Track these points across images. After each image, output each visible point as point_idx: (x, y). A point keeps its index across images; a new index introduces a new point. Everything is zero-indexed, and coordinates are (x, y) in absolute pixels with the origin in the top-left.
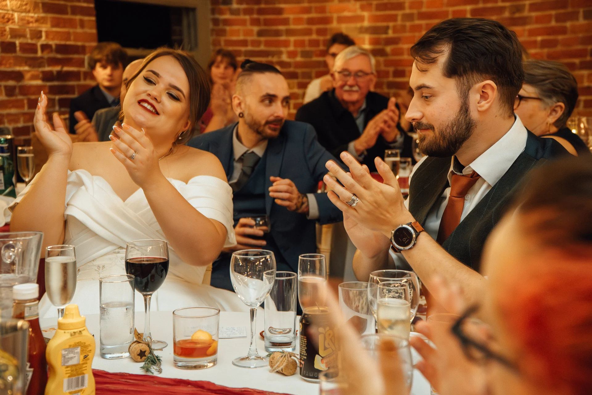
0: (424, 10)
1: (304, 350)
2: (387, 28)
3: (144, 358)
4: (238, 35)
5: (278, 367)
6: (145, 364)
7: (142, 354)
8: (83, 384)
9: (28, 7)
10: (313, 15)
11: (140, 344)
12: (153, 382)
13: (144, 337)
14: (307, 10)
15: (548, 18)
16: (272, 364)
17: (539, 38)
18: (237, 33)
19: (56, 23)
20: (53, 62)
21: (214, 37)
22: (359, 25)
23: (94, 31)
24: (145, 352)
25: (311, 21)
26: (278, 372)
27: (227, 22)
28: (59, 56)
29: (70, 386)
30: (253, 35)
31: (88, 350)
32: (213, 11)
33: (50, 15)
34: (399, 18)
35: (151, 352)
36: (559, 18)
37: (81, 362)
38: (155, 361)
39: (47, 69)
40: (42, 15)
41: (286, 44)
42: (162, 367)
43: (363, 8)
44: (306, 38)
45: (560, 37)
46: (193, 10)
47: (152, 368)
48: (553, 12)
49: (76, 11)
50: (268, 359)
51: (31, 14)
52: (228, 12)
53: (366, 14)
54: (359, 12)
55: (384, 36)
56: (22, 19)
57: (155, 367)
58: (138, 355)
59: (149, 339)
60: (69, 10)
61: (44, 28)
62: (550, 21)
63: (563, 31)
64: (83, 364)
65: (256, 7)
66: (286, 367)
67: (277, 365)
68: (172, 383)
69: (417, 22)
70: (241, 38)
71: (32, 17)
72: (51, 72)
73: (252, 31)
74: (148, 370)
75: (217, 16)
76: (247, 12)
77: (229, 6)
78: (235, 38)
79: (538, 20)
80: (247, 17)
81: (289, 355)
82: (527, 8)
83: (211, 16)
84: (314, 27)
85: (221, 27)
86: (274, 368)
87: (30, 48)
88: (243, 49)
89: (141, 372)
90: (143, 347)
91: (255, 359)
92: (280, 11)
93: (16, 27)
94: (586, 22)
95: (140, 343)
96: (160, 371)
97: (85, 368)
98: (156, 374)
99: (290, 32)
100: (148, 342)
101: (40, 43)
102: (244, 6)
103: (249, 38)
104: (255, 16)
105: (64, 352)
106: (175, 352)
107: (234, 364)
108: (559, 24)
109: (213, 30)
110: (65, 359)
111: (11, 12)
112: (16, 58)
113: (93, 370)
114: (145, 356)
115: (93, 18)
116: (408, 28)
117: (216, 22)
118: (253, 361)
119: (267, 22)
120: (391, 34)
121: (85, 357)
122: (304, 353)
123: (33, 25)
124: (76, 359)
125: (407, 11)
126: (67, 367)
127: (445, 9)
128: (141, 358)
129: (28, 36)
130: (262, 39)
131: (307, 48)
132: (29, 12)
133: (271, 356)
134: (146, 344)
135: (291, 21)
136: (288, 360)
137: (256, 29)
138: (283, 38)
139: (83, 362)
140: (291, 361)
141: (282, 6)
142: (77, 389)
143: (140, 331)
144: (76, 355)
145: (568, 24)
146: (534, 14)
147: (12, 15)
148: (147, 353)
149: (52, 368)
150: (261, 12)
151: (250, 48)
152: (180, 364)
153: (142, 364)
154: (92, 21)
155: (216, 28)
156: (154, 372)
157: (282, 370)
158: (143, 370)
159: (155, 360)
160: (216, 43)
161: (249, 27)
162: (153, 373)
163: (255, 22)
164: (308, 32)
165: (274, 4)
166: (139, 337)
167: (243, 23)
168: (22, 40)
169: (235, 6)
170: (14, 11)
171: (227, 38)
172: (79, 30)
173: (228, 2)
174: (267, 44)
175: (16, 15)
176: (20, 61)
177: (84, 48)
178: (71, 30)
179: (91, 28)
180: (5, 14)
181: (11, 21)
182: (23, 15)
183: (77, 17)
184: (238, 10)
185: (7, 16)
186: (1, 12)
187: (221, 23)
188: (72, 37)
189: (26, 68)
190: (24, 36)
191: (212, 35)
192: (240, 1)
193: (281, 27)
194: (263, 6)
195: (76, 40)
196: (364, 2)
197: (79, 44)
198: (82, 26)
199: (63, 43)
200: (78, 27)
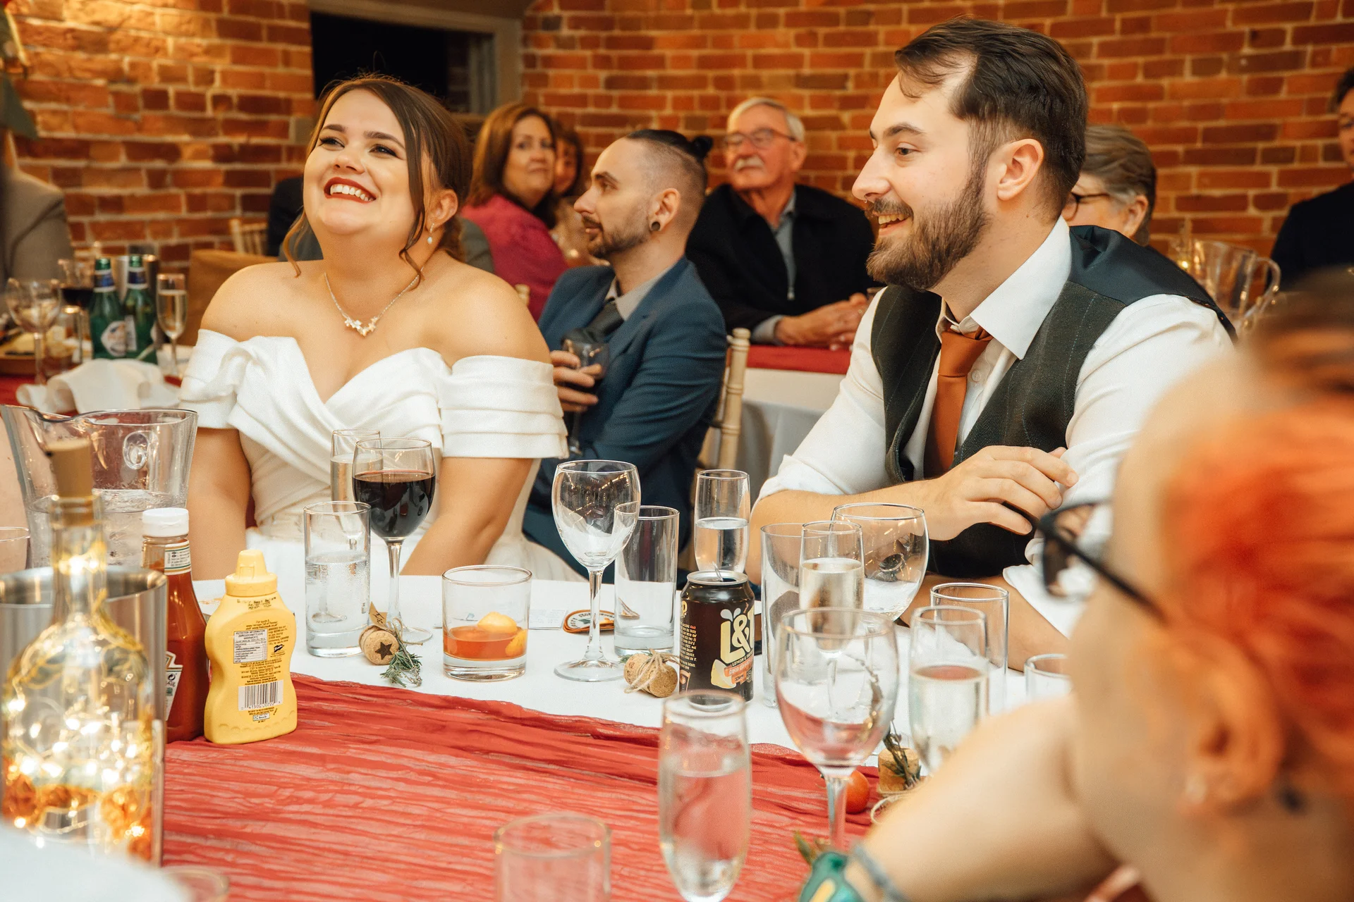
1: (692, 651)
2: (845, 77)
3: (388, 657)
4: (572, 86)
5: (641, 681)
6: (391, 668)
7: (384, 650)
8: (273, 699)
9: (192, 27)
10: (708, 51)
11: (381, 633)
12: (405, 700)
13: (388, 620)
14: (698, 43)
15: (1131, 71)
16: (629, 676)
17: (1116, 106)
18: (569, 81)
19: (240, 57)
20: (232, 127)
21: (526, 89)
22: (791, 72)
23: (308, 72)
24: (390, 646)
25: (704, 63)
26: (641, 691)
27: (549, 62)
28: (243, 116)
29: (249, 698)
30: (597, 87)
31: (282, 636)
32: (526, 41)
33: (230, 42)
35: (400, 648)
36: (1150, 71)
37: (269, 659)
38: (409, 663)
39: (223, 139)
40: (216, 41)
41: (659, 103)
42: (421, 675)
43: (800, 40)
44: (696, 93)
45: (1151, 105)
46: (489, 37)
47: (402, 675)
48: (1140, 60)
49: (277, 34)
50: (622, 666)
51: (197, 40)
52: (552, 43)
53: (806, 52)
54: (795, 50)
55: (839, 93)
56: (179, 49)
57: (409, 675)
58: (378, 652)
59: (397, 624)
60: (264, 33)
61: (220, 65)
62: (1134, 76)
63: (1157, 94)
64: (275, 661)
65: (604, 34)
66: (656, 681)
67: (638, 679)
68: (444, 704)
70: (576, 90)
71: (199, 46)
72: (228, 147)
73: (596, 78)
74: (394, 680)
75: (533, 50)
76: (587, 43)
77: (555, 33)
78: (563, 91)
79: (1115, 73)
80: (588, 53)
81: (661, 660)
82: (1095, 50)
83: (521, 51)
84: (711, 74)
85: (539, 69)
86: (633, 684)
87: (192, 102)
88: (578, 111)
89: (383, 682)
90: (387, 638)
91: (598, 666)
92: (648, 43)
93: (168, 62)
94: (1195, 79)
95: (380, 629)
96: (418, 682)
97: (278, 670)
98: (410, 687)
99: (665, 83)
100: (396, 629)
101: (210, 92)
102: (582, 33)
103: (591, 92)
104: (602, 51)
105: (237, 638)
106: (446, 649)
107: (559, 675)
108: (1151, 82)
109: (525, 76)
110: (241, 652)
111: (161, 36)
112: (169, 119)
113: (293, 674)
114: (391, 654)
115: (307, 49)
116: (882, 79)
117: (530, 61)
118: (594, 668)
119: (625, 63)
120: (851, 89)
121: (278, 648)
122: (690, 656)
123: (201, 60)
124: (261, 651)
125: (881, 48)
126: (245, 665)
128: (382, 658)
129: (191, 78)
130: (616, 93)
131: (698, 112)
132: (193, 35)
133: (628, 661)
134: (391, 632)
135: (668, 62)
136: (659, 669)
137: (603, 75)
138: (653, 92)
139: (273, 658)
140: (665, 670)
141: (653, 33)
142: (263, 706)
143: (379, 611)
144: (260, 645)
145: (1166, 82)
146: (1106, 62)
147: (164, 41)
148: (393, 649)
149: (217, 666)
150: (612, 43)
151: (591, 110)
152: (457, 671)
153: (385, 669)
154: (305, 53)
155: (530, 71)
156: (407, 682)
157: (648, 688)
158: (387, 679)
159: (408, 661)
161: (590, 71)
162: (404, 685)
163: (603, 62)
164: (700, 82)
165: (639, 28)
166: (378, 621)
167: (581, 63)
168: (181, 87)
169: (565, 32)
170: (167, 33)
171: (551, 90)
172: (281, 70)
173: (553, 24)
174: (623, 102)
175: (170, 42)
176: (176, 125)
177: (288, 102)
178: (267, 70)
179: (302, 66)
180: (151, 40)
181: (161, 53)
182: (183, 40)
183: (280, 47)
184: (572, 39)
185: (154, 43)
186: (144, 34)
187: (539, 63)
188: (268, 83)
189: (185, 138)
190: (182, 79)
191: (522, 84)
192: (576, 23)
193: (651, 73)
194: (617, 32)
195: (275, 88)
196: (802, 30)
197: (282, 95)
198: (286, 63)
199: (252, 92)
200: (280, 64)
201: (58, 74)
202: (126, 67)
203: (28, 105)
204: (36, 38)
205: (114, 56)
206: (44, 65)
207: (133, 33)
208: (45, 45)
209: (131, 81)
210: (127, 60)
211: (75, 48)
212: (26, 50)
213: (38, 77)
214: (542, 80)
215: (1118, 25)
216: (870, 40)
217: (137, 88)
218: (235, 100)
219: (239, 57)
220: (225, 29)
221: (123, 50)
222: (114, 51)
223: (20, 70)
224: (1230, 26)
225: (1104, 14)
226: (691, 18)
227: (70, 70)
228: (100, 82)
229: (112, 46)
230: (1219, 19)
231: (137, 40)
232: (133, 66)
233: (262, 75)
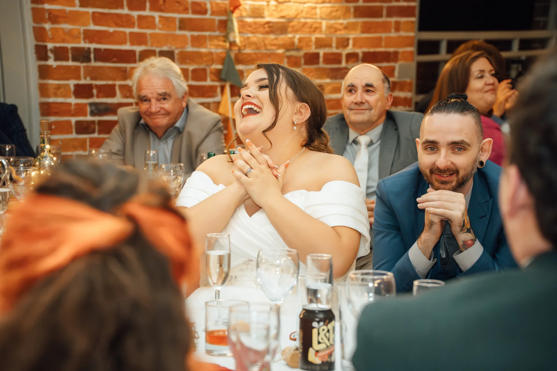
9: (339, 13)
19: (367, 29)
33: (361, 20)
40: (353, 20)
49: (393, 12)
51: (341, 21)
56: (329, 27)
61: (353, 35)
71: (341, 24)
87: (334, 59)
93: (323, 36)
101: (345, 52)
112: (319, 70)
123: (342, 34)
129: (334, 45)
132: (339, 18)
147: (321, 23)
154: (413, 22)
168: (327, 50)
170: (322, 18)
172: (393, 34)
175: (324, 23)
176: (323, 73)
177: (396, 53)
178: (384, 35)
179: (409, 30)
180: (312, 24)
181: (318, 30)
182: (332, 22)
183: (393, 20)
185: (315, 25)
186: (308, 20)
188: (383, 44)
189: (328, 81)
190: (330, 46)
195: (387, 46)
197: (391, 50)
198: (397, 30)
199: (372, 50)
200: (393, 30)
201: (258, 48)
202: (296, 41)
203: (239, 67)
204: (249, 29)
205: (290, 36)
206: (251, 44)
207: (303, 20)
208: (252, 33)
209: (298, 49)
210: (297, 36)
211: (268, 33)
212: (240, 36)
213: (248, 51)
217: (301, 53)
218: (361, 55)
220: (359, 12)
221: (296, 31)
222: (290, 33)
223: (237, 48)
227: (265, 45)
228: (280, 51)
229: (290, 29)
231: (305, 24)
232: (300, 40)
233: (380, 38)
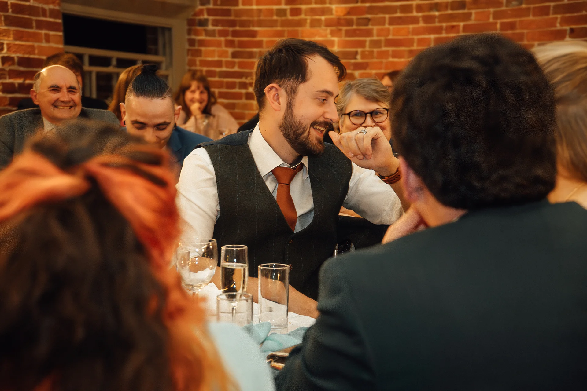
0: (390, 37)
2: (356, 53)
4: (213, 56)
14: (280, 34)
18: (212, 53)
20: (14, 74)
21: (190, 57)
23: (60, 46)
27: (202, 43)
28: (20, 68)
30: (227, 57)
32: (189, 32)
33: (12, 28)
34: (367, 44)
39: (9, 81)
43: (333, 34)
46: (170, 29)
49: (42, 25)
52: (204, 33)
53: (336, 39)
54: (330, 37)
55: (353, 61)
60: (34, 24)
61: (6, 41)
65: (231, 29)
69: (384, 49)
70: (216, 59)
72: (12, 84)
73: (227, 52)
75: (193, 37)
76: (223, 33)
77: (206, 28)
78: (210, 59)
80: (223, 39)
83: (187, 37)
85: (196, 48)
88: (218, 69)
92: (253, 34)
102: (219, 28)
103: (224, 59)
104: (230, 38)
109: (189, 50)
115: (61, 34)
116: (375, 54)
117: (192, 42)
119: (242, 44)
120: (359, 59)
125: (375, 38)
127: (410, 37)
130: (237, 60)
135: (264, 44)
137: (230, 50)
138: (256, 60)
141: (256, 29)
150: (235, 34)
151: (224, 69)
154: (60, 36)
155: (192, 48)
160: (192, 63)
161: (224, 48)
163: (230, 44)
165: (249, 27)
167: (219, 44)
169: (210, 27)
171: (203, 58)
172: (44, 44)
173: (204, 23)
174: (241, 65)
178: (36, 44)
179: (57, 43)
183: (43, 32)
184: (214, 31)
187: (196, 44)
188: (36, 51)
191: (188, 55)
192: (216, 23)
193: (255, 50)
194: (237, 28)
195: (39, 54)
196: (334, 28)
198: (48, 41)
199: (26, 56)
200: (44, 41)
214: (198, 53)
215: (498, 26)
216: (369, 33)
218: (16, 60)
219: (19, 36)
224: (558, 27)
225: (491, 20)
226: (276, 21)
230: (553, 23)
233: (33, 47)
